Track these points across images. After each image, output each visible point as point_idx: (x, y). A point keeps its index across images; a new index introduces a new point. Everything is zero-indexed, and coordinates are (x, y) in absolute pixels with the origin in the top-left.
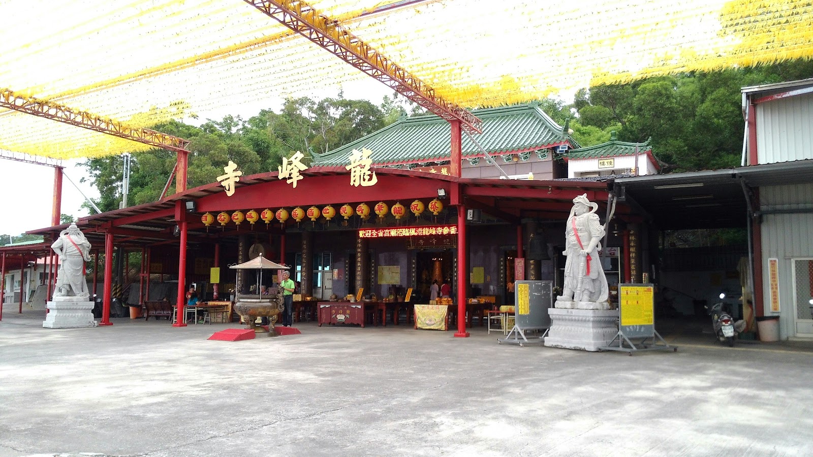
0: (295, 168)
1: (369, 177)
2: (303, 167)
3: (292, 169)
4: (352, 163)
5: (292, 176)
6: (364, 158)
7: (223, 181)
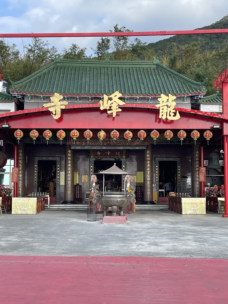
0: (114, 103)
1: (174, 114)
2: (122, 103)
3: (112, 103)
4: (161, 102)
5: (112, 108)
6: (170, 101)
7: (50, 107)
